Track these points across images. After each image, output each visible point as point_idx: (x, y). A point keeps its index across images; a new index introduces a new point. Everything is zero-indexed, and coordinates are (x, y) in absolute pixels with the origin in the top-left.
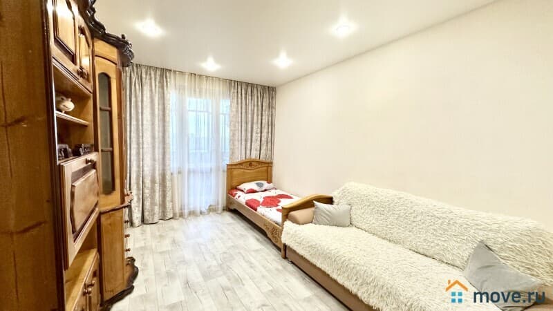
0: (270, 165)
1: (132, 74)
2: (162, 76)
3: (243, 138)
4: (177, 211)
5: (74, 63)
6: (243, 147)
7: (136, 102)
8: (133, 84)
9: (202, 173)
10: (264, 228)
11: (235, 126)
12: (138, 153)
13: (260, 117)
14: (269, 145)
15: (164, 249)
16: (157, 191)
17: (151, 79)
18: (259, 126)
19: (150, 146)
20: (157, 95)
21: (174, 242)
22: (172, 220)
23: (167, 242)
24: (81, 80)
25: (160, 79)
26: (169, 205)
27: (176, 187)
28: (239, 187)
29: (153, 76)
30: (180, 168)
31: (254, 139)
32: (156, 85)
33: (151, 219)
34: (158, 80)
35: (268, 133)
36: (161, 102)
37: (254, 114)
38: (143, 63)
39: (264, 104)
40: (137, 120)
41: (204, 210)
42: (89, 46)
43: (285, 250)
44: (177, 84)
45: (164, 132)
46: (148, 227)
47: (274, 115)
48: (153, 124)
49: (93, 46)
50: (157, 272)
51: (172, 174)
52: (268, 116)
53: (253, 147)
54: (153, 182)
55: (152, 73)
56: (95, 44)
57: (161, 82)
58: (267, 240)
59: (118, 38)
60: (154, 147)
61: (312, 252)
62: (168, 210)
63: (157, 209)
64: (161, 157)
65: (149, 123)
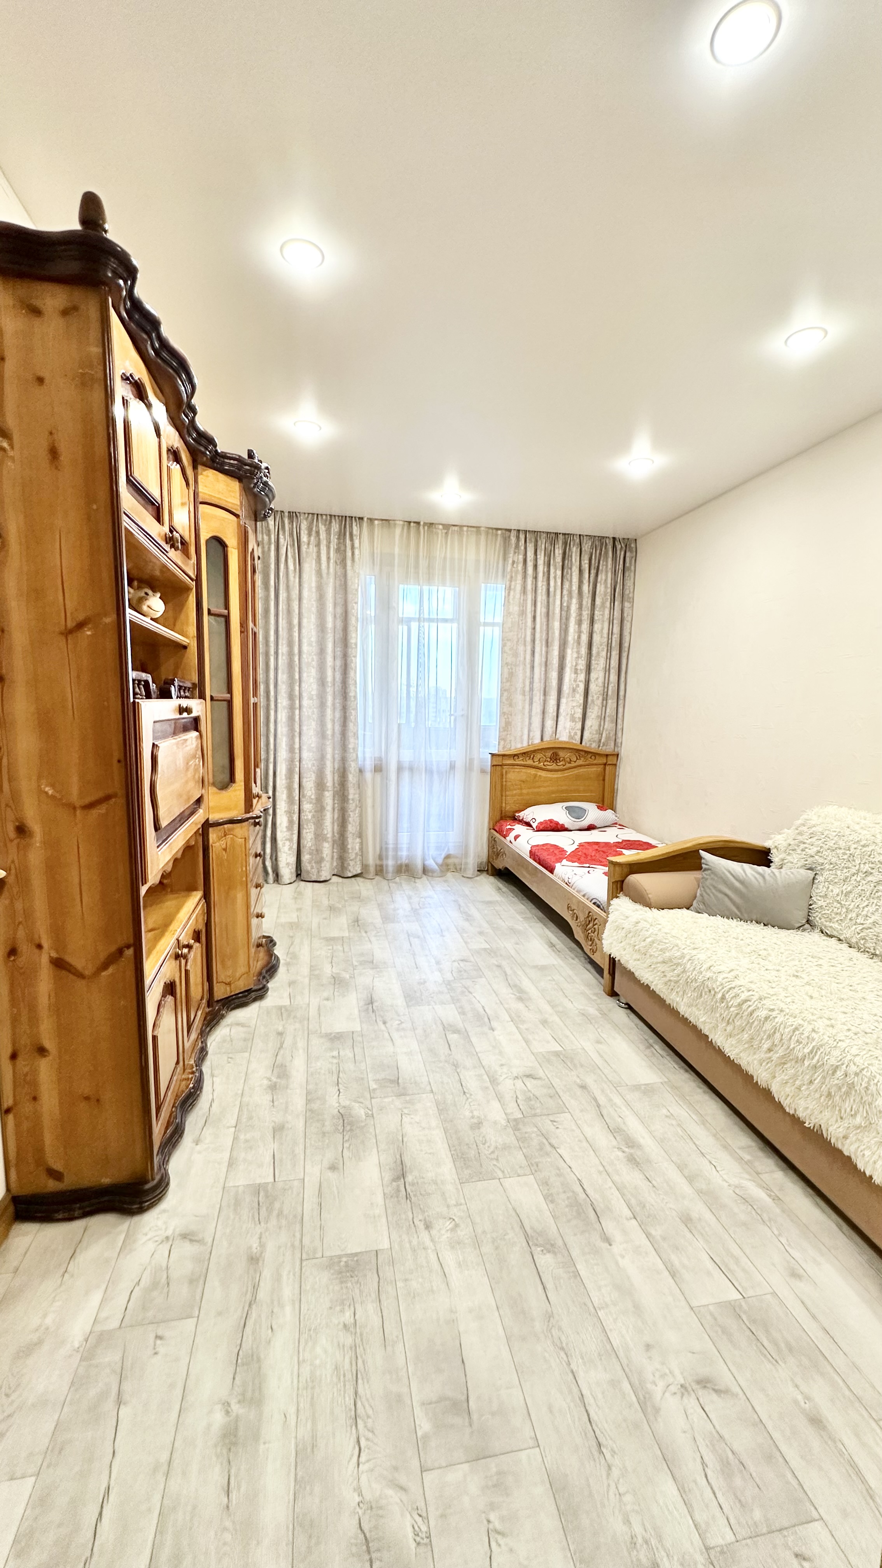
0: (611, 760)
1: (281, 536)
2: (342, 535)
3: (538, 685)
4: (371, 860)
5: (159, 521)
6: (537, 708)
7: (289, 599)
8: (283, 559)
9: (429, 772)
10: (567, 916)
11: (516, 655)
12: (291, 719)
13: (585, 626)
14: (611, 703)
15: (335, 933)
16: (329, 808)
17: (318, 545)
18: (584, 650)
19: (316, 702)
20: (332, 580)
21: (357, 922)
22: (358, 879)
23: (343, 920)
24: (172, 553)
25: (339, 543)
26: (353, 844)
27: (369, 802)
28: (522, 815)
29: (323, 535)
30: (380, 759)
31: (566, 688)
32: (328, 558)
33: (315, 871)
34: (333, 546)
35: (607, 670)
36: (340, 596)
37: (567, 619)
38: (302, 506)
39: (600, 588)
40: (290, 644)
41: (431, 863)
42: (188, 484)
43: (612, 974)
44: (377, 551)
45: (345, 669)
46: (308, 888)
47: (627, 618)
48: (322, 651)
49: (196, 481)
50: (317, 972)
51: (361, 771)
52: (611, 621)
53: (561, 710)
54: (320, 786)
55: (322, 529)
56: (200, 477)
57: (341, 551)
58: (574, 946)
59: (239, 459)
60: (322, 705)
61: (669, 975)
62: (352, 856)
63: (327, 849)
64: (338, 728)
65: (315, 649)
